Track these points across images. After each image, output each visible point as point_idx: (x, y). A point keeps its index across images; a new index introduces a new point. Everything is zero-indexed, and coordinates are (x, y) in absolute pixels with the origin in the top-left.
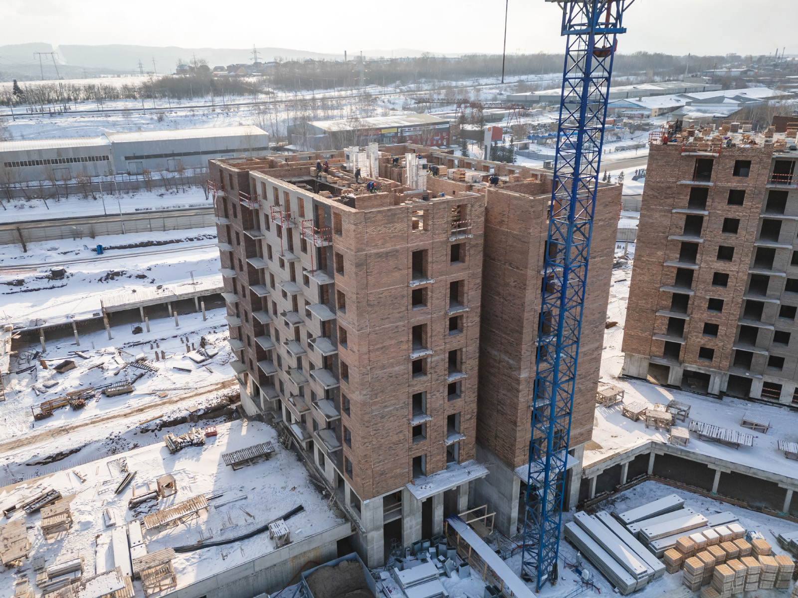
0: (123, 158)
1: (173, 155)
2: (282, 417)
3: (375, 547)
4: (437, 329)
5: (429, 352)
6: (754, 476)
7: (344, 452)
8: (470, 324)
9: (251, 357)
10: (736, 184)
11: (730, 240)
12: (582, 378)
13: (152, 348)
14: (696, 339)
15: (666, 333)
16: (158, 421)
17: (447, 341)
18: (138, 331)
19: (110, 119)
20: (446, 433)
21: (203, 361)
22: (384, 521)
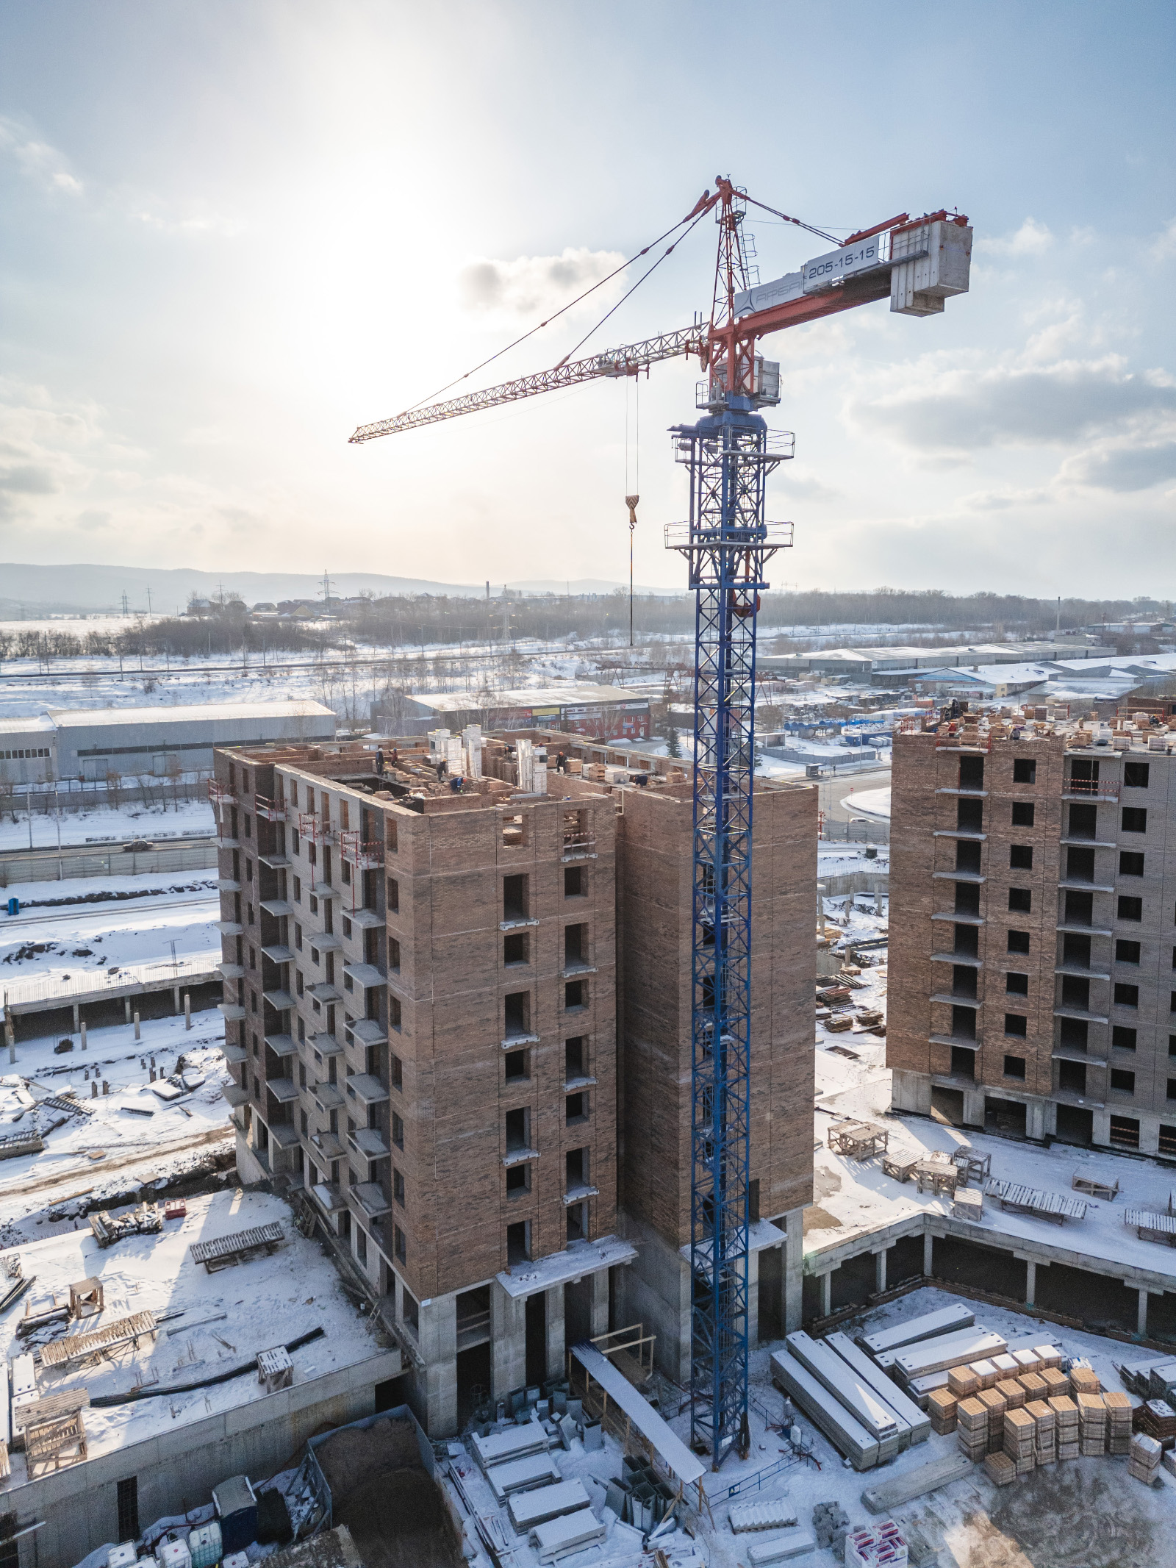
0: (74, 753)
1: (165, 748)
2: (302, 1181)
3: (442, 1396)
4: (547, 1001)
5: (534, 1039)
6: (1085, 1269)
7: (394, 1219)
8: (599, 995)
9: (257, 1073)
10: (1019, 793)
11: (1024, 880)
12: (785, 1090)
13: (87, 1078)
14: (997, 1044)
15: (950, 1032)
16: (83, 1200)
17: (562, 1021)
18: (65, 1047)
19: (59, 688)
20: (564, 1183)
21: (177, 1096)
22: (459, 1345)
